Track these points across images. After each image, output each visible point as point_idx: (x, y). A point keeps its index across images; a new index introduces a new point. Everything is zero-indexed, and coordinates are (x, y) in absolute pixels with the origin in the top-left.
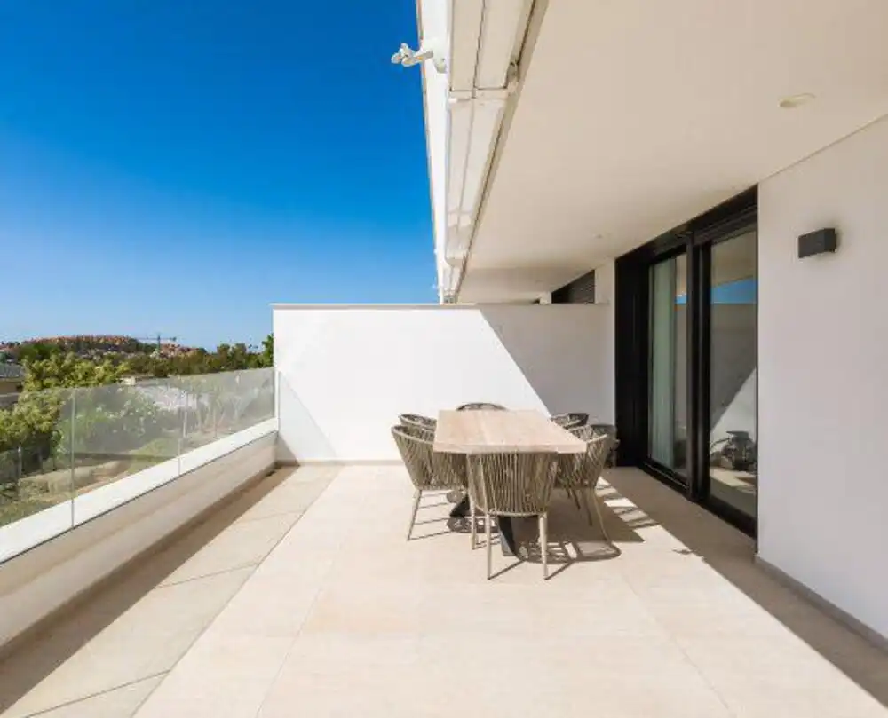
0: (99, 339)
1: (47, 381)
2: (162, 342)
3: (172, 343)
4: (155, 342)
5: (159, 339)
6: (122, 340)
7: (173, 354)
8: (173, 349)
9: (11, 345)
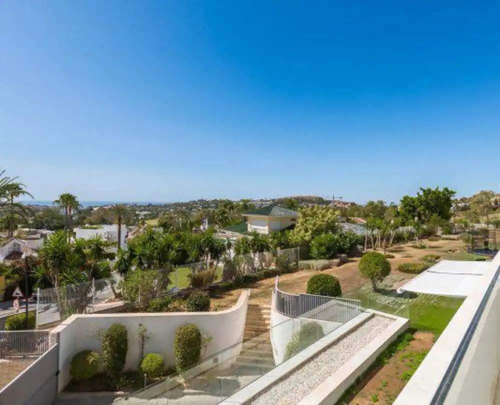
0: (306, 198)
1: (307, 218)
2: (335, 199)
3: (340, 199)
4: (332, 200)
5: (334, 198)
6: (316, 198)
7: (339, 205)
8: (339, 203)
9: (273, 200)
